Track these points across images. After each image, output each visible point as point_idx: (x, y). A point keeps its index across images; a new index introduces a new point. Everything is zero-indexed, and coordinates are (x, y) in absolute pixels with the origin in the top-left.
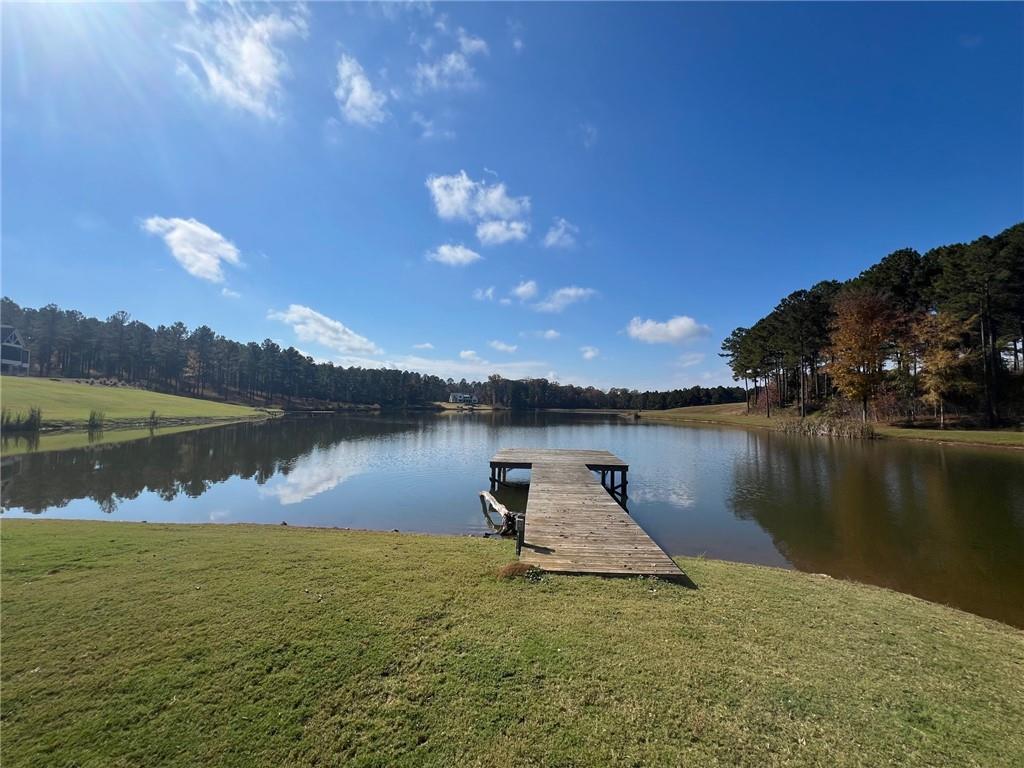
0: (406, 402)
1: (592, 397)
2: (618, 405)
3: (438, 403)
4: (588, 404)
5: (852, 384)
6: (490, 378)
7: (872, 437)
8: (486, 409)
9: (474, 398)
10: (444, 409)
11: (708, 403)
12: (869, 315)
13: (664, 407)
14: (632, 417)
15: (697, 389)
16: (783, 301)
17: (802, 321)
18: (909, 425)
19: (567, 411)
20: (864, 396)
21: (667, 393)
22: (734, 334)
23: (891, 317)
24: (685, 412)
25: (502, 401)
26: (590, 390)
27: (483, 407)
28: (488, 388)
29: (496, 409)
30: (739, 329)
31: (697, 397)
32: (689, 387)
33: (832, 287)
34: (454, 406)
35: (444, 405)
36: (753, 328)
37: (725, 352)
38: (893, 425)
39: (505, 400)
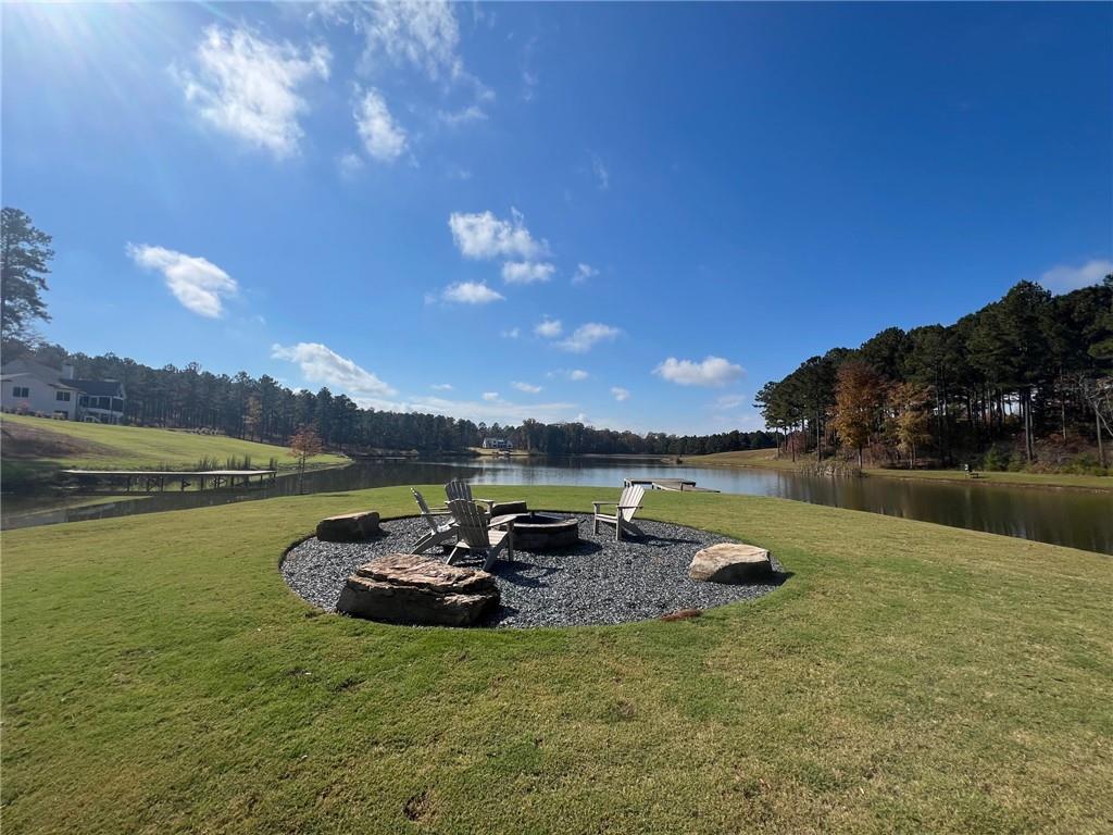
0: (441, 448)
1: (629, 442)
2: (656, 450)
3: (472, 449)
4: (625, 449)
5: (849, 435)
6: (525, 422)
7: (860, 475)
8: (521, 454)
9: (509, 443)
10: (480, 455)
11: (747, 448)
12: (862, 382)
13: (703, 452)
14: (674, 462)
15: (736, 433)
16: (803, 364)
17: (817, 382)
18: (893, 467)
19: (604, 456)
20: (860, 444)
21: (706, 438)
22: (766, 387)
23: (877, 384)
24: (722, 457)
25: (537, 446)
26: (626, 434)
27: (519, 452)
28: (523, 433)
29: (532, 455)
30: (770, 383)
31: (736, 442)
32: (728, 432)
33: (841, 353)
34: (490, 452)
35: (478, 450)
36: (782, 383)
37: (759, 403)
38: (883, 467)
39: (541, 445)
